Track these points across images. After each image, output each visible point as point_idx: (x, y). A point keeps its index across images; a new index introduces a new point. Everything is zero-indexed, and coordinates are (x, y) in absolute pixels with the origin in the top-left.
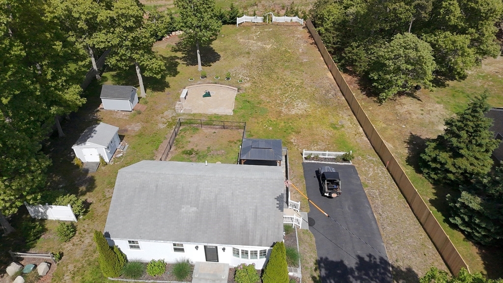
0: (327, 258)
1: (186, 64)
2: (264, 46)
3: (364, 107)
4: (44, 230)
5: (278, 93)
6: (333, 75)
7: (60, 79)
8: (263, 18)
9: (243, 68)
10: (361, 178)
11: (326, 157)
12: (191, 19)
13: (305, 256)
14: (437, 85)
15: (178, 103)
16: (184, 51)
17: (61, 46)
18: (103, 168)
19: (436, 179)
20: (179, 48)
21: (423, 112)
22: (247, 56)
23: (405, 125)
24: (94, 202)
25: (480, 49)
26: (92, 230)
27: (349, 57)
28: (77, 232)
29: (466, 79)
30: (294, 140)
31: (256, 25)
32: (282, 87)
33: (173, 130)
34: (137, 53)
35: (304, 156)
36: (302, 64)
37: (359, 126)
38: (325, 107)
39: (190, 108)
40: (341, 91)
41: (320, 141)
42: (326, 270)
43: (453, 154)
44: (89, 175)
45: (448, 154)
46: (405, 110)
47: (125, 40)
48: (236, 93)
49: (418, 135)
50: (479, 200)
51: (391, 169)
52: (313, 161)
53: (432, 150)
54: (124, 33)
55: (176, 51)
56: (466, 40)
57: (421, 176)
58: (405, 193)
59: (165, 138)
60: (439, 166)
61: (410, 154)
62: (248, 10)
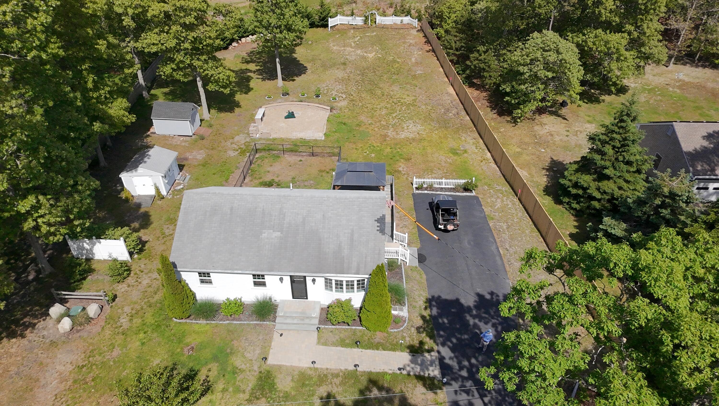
0: (439, 297)
1: (262, 78)
2: (365, 54)
3: (494, 128)
4: (90, 271)
5: (383, 113)
6: (455, 90)
7: (103, 89)
8: (364, 18)
9: (337, 83)
10: (485, 210)
11: (443, 186)
12: (268, 17)
13: (412, 294)
14: (589, 101)
15: (252, 124)
16: (259, 62)
17: (105, 46)
18: (159, 202)
19: (578, 209)
20: (251, 59)
21: (568, 133)
22: (342, 67)
23: (545, 149)
24: (151, 240)
25: (640, 52)
26: (150, 270)
27: (475, 66)
28: (132, 272)
29: (627, 94)
30: (403, 168)
31: (354, 28)
32: (389, 106)
33: (247, 158)
34: (198, 59)
35: (414, 186)
36: (414, 77)
37: (487, 151)
38: (443, 129)
39: (268, 132)
40: (465, 109)
41: (435, 169)
42: (438, 308)
43: (598, 177)
44: (142, 210)
45: (591, 177)
46: (546, 131)
47: (183, 42)
48: (328, 114)
49: (561, 160)
50: (624, 226)
51: (523, 200)
52: (426, 192)
53: (573, 172)
54: (182, 32)
55: (248, 62)
56: (622, 40)
57: (560, 207)
58: (539, 227)
59: (237, 168)
60: (580, 192)
61: (549, 183)
62: (344, 9)
